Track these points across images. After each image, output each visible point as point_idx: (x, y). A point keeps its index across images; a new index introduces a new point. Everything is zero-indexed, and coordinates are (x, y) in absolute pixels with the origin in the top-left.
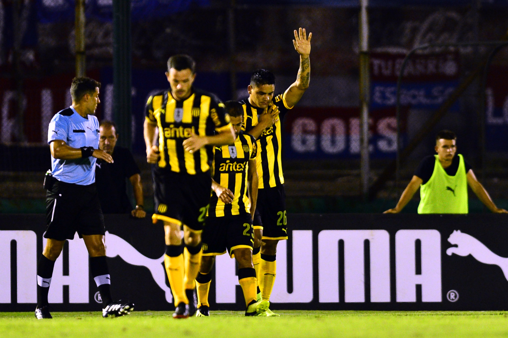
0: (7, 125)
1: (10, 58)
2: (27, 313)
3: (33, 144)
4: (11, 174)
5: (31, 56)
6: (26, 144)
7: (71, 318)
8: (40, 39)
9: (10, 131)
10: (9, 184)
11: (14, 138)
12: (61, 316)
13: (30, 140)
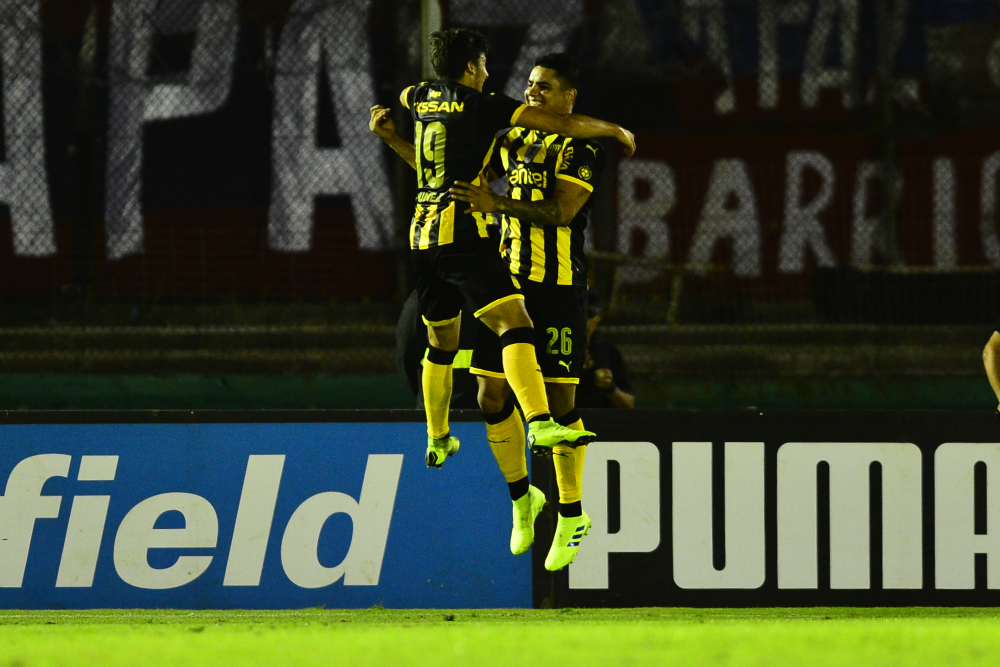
0: (865, 231)
1: (870, 96)
2: (902, 610)
3: (916, 269)
4: (873, 328)
5: (912, 91)
6: (902, 268)
7: (990, 619)
8: (930, 57)
9: (869, 242)
10: (868, 350)
11: (877, 257)
12: (971, 615)
13: (909, 262)
